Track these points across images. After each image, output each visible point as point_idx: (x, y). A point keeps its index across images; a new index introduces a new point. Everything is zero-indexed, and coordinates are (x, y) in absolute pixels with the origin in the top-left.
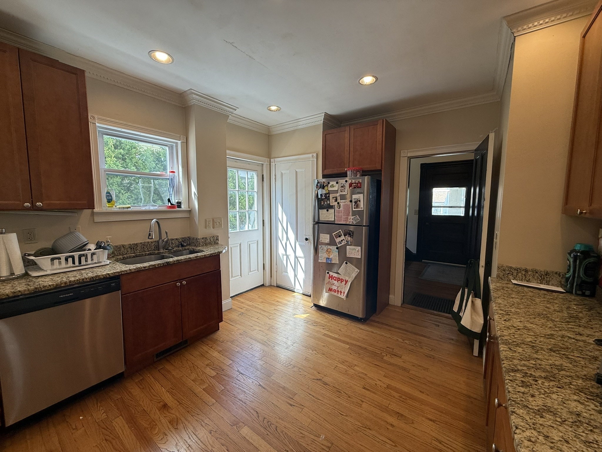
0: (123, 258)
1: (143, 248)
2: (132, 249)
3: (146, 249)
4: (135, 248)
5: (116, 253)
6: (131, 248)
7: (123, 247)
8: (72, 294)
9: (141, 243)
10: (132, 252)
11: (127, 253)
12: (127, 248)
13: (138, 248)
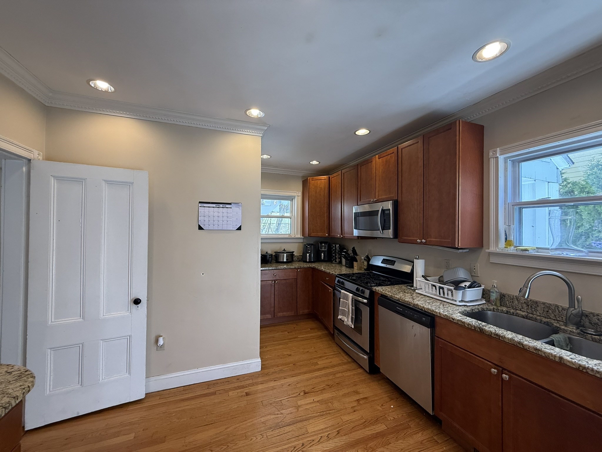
0: (507, 311)
1: (548, 311)
2: (530, 306)
3: (553, 315)
4: (533, 307)
5: (508, 304)
6: (528, 306)
7: (517, 299)
8: (402, 310)
9: (544, 304)
10: (528, 311)
11: (522, 310)
12: (522, 303)
13: (539, 309)
